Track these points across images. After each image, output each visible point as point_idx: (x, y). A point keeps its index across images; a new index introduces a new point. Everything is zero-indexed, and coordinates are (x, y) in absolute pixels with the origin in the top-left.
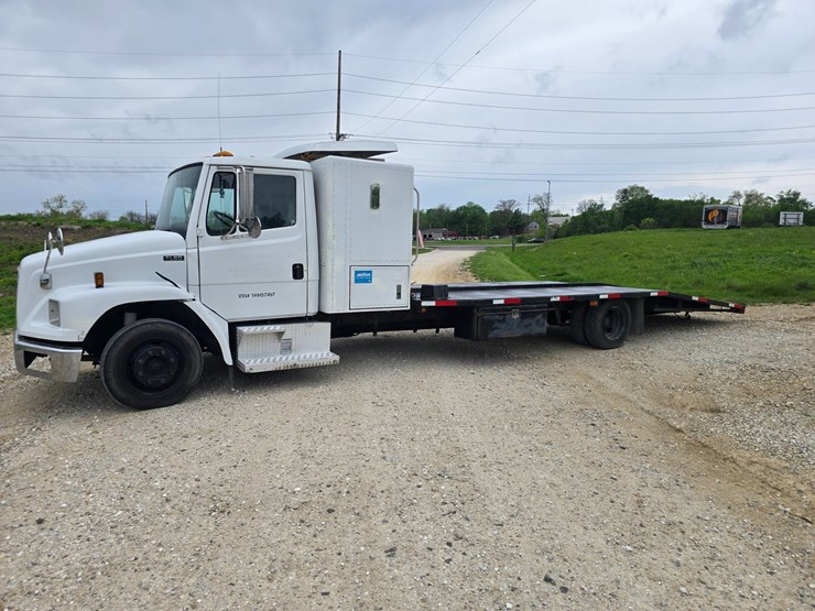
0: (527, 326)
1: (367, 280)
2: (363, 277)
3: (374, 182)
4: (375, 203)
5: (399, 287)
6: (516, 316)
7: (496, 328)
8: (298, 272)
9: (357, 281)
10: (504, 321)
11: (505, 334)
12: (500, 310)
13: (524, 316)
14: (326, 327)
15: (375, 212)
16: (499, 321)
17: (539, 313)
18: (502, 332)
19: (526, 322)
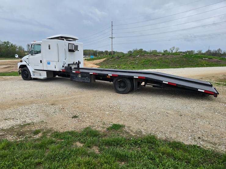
0: (84, 79)
1: (49, 64)
2: (49, 63)
3: (49, 44)
4: (49, 48)
5: (55, 66)
6: (80, 76)
7: (74, 78)
8: (41, 62)
9: (48, 64)
10: (76, 77)
11: (77, 80)
12: (75, 74)
13: (82, 76)
14: (45, 72)
15: (50, 50)
16: (75, 77)
17: (87, 77)
18: (76, 79)
19: (83, 78)
